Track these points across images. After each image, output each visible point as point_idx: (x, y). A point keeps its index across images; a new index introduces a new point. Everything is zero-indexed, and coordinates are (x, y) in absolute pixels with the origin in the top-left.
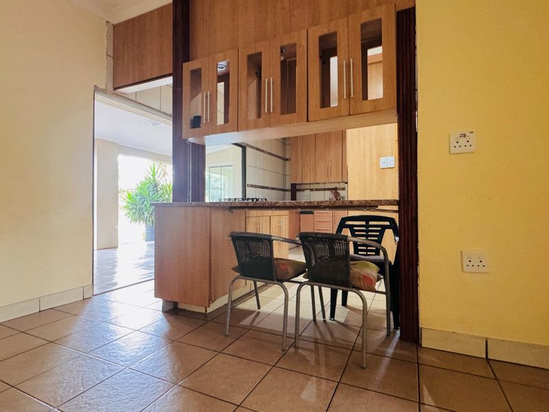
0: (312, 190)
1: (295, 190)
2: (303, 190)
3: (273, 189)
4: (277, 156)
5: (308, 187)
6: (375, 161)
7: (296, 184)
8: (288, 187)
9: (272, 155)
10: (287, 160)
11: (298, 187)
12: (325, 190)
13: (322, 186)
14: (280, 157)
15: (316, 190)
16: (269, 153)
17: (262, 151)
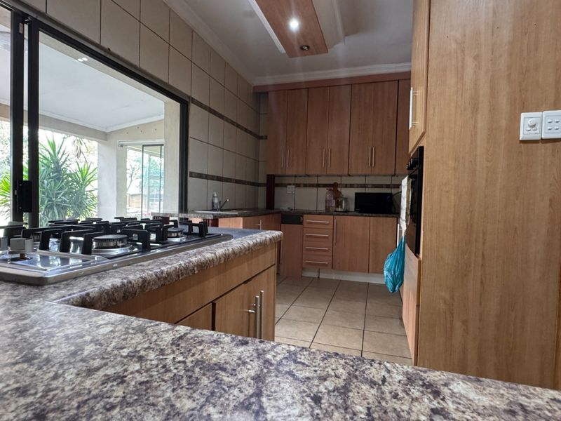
0: (298, 185)
1: (272, 184)
2: (286, 185)
3: (237, 182)
4: (246, 130)
5: (292, 180)
6: (503, 123)
7: (274, 175)
8: (262, 180)
9: (238, 126)
10: (261, 138)
11: (277, 181)
12: (318, 186)
13: (314, 181)
14: (250, 132)
15: (305, 186)
16: (232, 123)
17: (221, 117)
